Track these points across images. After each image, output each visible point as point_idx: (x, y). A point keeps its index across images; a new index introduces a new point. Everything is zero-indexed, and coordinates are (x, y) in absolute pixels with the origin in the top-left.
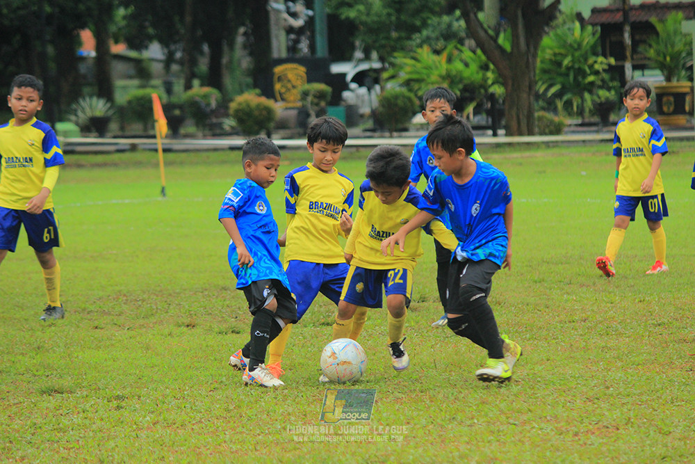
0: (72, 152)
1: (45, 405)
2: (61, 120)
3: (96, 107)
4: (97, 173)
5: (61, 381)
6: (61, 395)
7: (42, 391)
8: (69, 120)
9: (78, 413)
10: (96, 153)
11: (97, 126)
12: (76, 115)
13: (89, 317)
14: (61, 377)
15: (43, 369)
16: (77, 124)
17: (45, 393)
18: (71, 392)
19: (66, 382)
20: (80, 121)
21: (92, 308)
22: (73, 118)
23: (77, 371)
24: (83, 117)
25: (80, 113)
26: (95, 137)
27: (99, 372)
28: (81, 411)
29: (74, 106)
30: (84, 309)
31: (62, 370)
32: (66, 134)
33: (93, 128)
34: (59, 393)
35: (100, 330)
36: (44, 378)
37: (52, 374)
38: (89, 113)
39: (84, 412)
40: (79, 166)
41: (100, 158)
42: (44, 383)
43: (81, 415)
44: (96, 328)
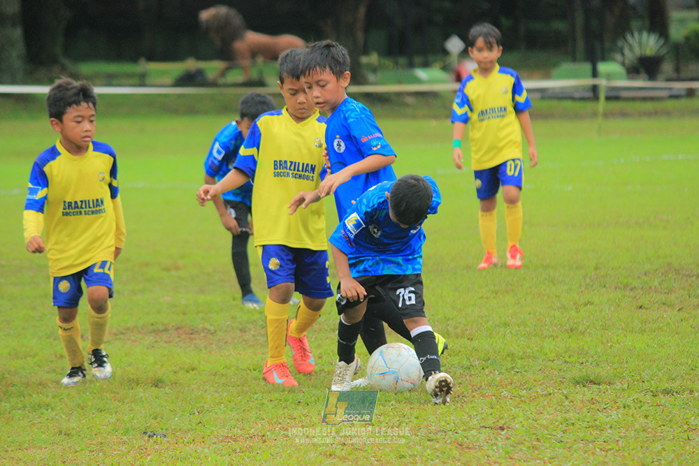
0: (617, 98)
1: (579, 397)
2: (604, 59)
3: (648, 44)
4: (645, 123)
5: (597, 370)
6: (598, 386)
7: (577, 381)
8: (614, 60)
9: (618, 408)
10: (645, 99)
11: (647, 66)
12: (623, 54)
13: (632, 294)
14: (598, 365)
15: (576, 355)
16: (623, 64)
17: (578, 383)
18: (610, 384)
19: (603, 371)
20: (627, 62)
21: (635, 283)
22: (619, 57)
23: (617, 358)
24: (630, 56)
25: (627, 51)
26: (644, 80)
27: (642, 360)
28: (622, 406)
29: (620, 43)
30: (626, 286)
31: (599, 357)
32: (609, 76)
33: (642, 70)
34: (595, 384)
35: (644, 310)
36: (578, 365)
37: (587, 361)
38: (638, 51)
39: (624, 407)
40: (624, 115)
41: (649, 106)
42: (576, 372)
43: (621, 410)
44: (641, 307)
